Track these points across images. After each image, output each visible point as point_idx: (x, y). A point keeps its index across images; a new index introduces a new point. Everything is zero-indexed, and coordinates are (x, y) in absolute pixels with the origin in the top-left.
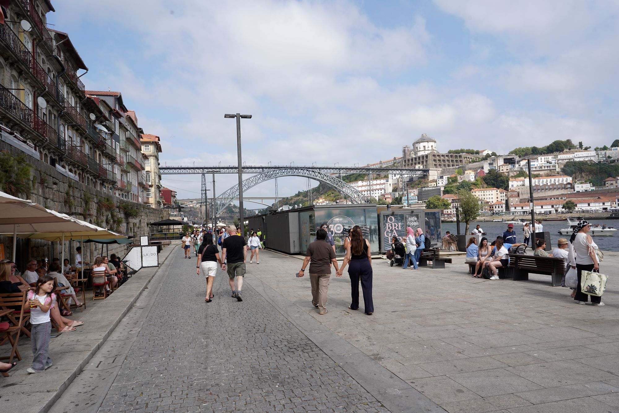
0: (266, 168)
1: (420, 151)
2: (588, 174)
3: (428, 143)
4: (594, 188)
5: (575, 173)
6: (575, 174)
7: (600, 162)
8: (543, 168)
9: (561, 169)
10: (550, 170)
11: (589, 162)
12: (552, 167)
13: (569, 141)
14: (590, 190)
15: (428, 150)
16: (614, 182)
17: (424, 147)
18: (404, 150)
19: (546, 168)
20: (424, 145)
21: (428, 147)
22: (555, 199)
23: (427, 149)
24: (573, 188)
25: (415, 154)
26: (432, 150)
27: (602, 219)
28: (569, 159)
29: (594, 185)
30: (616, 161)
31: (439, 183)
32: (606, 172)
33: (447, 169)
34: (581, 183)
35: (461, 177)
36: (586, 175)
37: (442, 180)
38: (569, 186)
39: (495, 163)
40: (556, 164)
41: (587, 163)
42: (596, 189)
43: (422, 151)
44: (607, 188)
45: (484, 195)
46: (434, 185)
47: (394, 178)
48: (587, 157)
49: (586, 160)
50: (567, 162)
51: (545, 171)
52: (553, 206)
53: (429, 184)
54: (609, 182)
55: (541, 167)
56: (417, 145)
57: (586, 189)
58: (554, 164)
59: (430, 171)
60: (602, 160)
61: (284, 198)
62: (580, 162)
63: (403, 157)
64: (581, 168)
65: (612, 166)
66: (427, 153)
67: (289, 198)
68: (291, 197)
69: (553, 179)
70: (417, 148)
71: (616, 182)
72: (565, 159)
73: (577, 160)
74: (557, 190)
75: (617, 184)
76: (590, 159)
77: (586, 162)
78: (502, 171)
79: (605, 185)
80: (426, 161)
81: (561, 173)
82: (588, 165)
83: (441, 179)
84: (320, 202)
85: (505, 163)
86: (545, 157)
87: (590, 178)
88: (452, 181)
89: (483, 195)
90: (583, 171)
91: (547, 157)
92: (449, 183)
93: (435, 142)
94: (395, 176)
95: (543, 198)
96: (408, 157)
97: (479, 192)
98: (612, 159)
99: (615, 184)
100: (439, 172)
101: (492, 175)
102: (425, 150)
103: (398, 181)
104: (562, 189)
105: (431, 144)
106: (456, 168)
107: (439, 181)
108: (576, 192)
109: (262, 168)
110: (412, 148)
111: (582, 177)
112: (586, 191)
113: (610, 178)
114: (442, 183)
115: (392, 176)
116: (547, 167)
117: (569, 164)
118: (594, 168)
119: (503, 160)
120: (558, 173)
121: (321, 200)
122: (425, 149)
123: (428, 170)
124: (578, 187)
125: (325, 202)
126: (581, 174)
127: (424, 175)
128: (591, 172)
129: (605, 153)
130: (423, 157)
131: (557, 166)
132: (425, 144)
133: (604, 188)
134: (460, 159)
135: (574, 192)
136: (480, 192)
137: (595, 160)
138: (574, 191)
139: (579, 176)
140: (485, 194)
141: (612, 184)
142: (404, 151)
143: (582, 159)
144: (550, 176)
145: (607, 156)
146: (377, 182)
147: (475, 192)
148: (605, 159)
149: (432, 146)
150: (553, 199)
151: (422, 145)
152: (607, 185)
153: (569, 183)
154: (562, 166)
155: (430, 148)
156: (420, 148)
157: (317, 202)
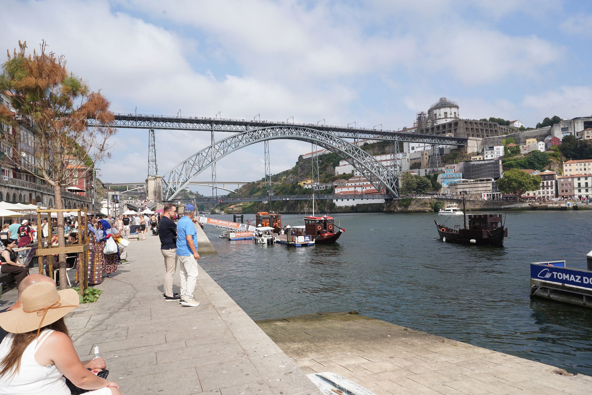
0: (252, 124)
1: (440, 119)
3: (450, 108)
15: (451, 118)
17: (446, 113)
18: (419, 117)
20: (446, 112)
21: (451, 114)
23: (449, 116)
25: (433, 121)
26: (455, 117)
31: (487, 156)
33: (490, 139)
35: (525, 146)
37: (492, 152)
39: (572, 128)
43: (443, 118)
45: (585, 169)
46: (480, 158)
47: (412, 151)
53: (472, 158)
56: (436, 112)
59: (468, 141)
61: (249, 183)
63: (418, 127)
66: (449, 120)
67: (255, 183)
68: (257, 181)
70: (436, 115)
78: (588, 138)
80: (455, 130)
83: (490, 151)
84: (308, 183)
85: (586, 128)
88: (512, 152)
89: (583, 169)
92: (506, 155)
93: (458, 107)
94: (413, 148)
96: (424, 127)
97: (577, 165)
100: (479, 142)
101: (572, 144)
102: (446, 117)
103: (422, 155)
105: (454, 110)
106: (503, 138)
107: (487, 153)
109: (246, 124)
110: (427, 116)
114: (492, 156)
115: (409, 150)
119: (583, 124)
121: (309, 182)
122: (447, 115)
123: (466, 140)
125: (316, 183)
127: (459, 147)
130: (444, 126)
132: (447, 110)
134: (495, 129)
136: (579, 164)
140: (586, 167)
142: (419, 119)
146: (386, 158)
147: (570, 165)
149: (455, 113)
151: (443, 111)
155: (453, 116)
156: (440, 115)
157: (304, 184)
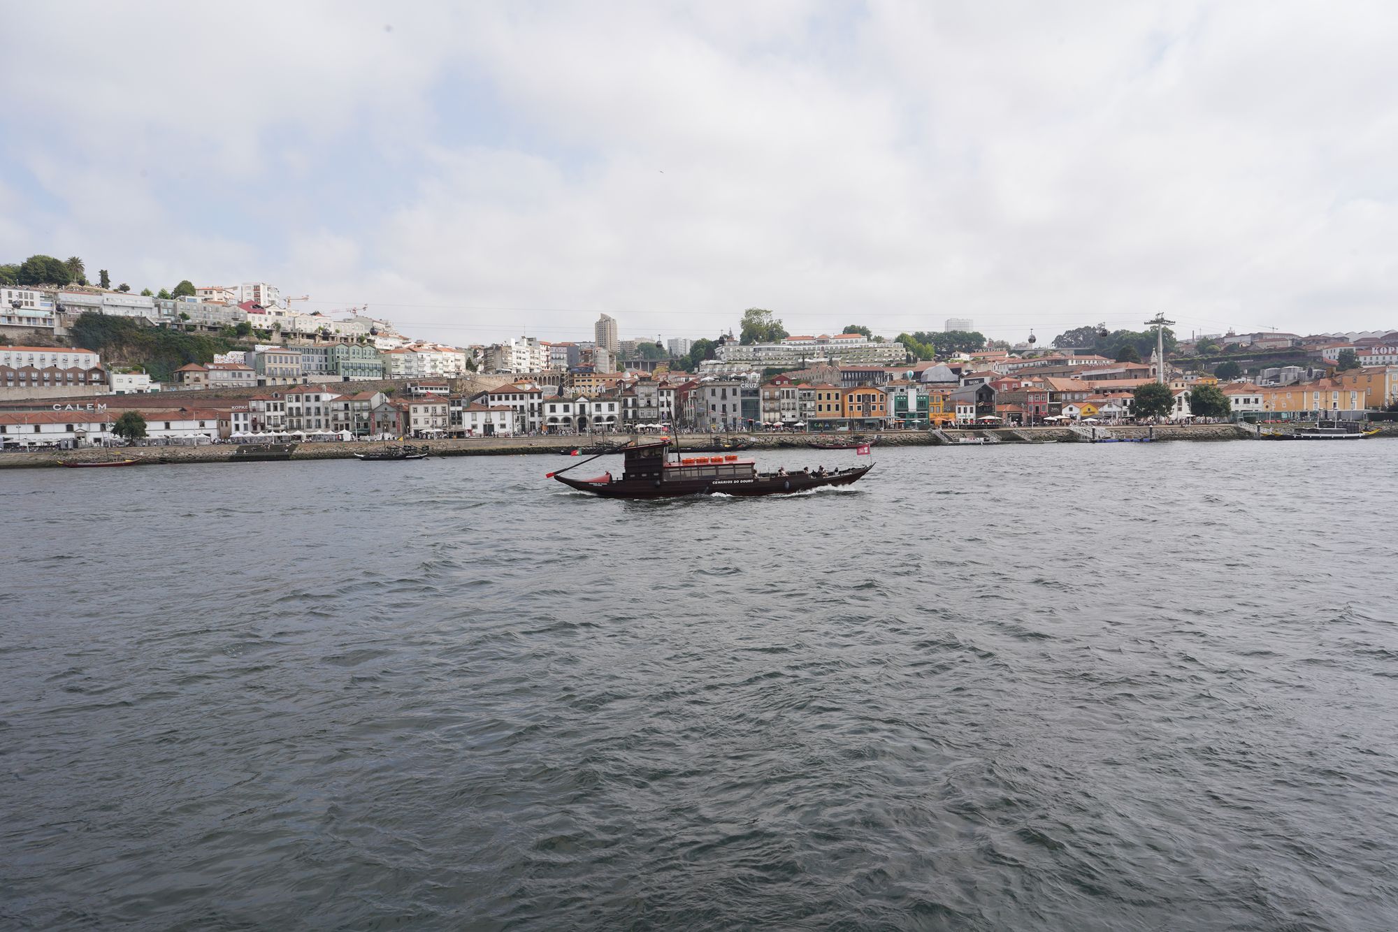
2: (136, 350)
4: (157, 386)
5: (105, 345)
6: (105, 348)
7: (163, 325)
8: (17, 320)
9: (68, 329)
10: (37, 330)
11: (138, 322)
12: (41, 321)
13: (75, 264)
14: (149, 391)
16: (201, 375)
19: (25, 323)
22: (74, 406)
24: (105, 381)
27: (221, 461)
28: (90, 308)
29: (154, 380)
30: (199, 328)
32: (178, 350)
34: (124, 372)
36: (133, 354)
38: (96, 376)
40: (54, 316)
41: (134, 323)
42: (162, 389)
44: (187, 389)
48: (133, 308)
49: (132, 314)
50: (84, 315)
51: (21, 331)
52: (70, 428)
54: (192, 375)
55: (9, 318)
57: (140, 387)
58: (48, 313)
60: (169, 321)
62: (115, 319)
64: (120, 335)
65: (192, 338)
69: (48, 355)
71: (206, 377)
72: (79, 306)
73: (109, 312)
74: (64, 385)
75: (207, 382)
76: (139, 314)
77: (132, 319)
79: (181, 379)
81: (68, 340)
82: (136, 327)
86: (23, 292)
87: (142, 361)
90: (126, 342)
91: (29, 292)
95: (27, 404)
98: (190, 321)
99: (203, 381)
104: (76, 384)
108: (114, 393)
111: (121, 356)
112: (140, 391)
113: (193, 366)
116: (29, 319)
117: (88, 319)
118: (151, 337)
120: (60, 340)
124: (120, 381)
126: (121, 349)
128: (143, 345)
129: (175, 305)
131: (56, 323)
133: (181, 389)
135: (111, 393)
137: (153, 317)
138: (111, 390)
139: (116, 354)
141: (197, 380)
143: (120, 313)
144: (38, 345)
145: (179, 312)
148: (173, 319)
150: (69, 407)
152: (186, 381)
153: (95, 370)
154: (72, 324)
